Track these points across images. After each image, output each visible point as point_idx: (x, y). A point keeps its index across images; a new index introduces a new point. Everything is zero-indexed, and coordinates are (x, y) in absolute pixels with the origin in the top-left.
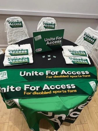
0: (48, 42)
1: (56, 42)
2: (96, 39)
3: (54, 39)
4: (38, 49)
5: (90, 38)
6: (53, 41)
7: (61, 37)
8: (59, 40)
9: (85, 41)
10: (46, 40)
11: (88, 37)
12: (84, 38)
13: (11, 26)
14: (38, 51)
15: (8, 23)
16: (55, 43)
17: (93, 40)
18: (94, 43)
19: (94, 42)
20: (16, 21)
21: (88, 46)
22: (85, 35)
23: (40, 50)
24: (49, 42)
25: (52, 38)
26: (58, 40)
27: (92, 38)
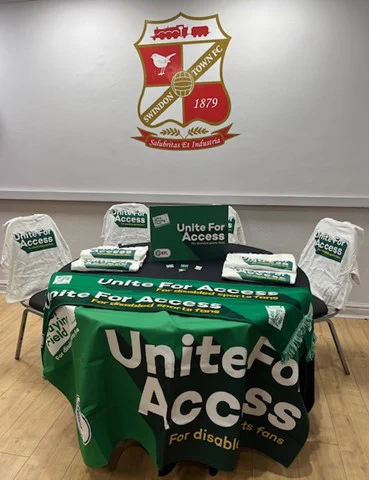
0: (186, 234)
1: (208, 237)
2: (345, 245)
3: (203, 228)
4: (161, 250)
5: (331, 243)
6: (201, 232)
7: (223, 226)
8: (218, 233)
9: (321, 257)
10: (181, 228)
11: (325, 243)
12: (316, 247)
13: (117, 222)
14: (162, 256)
15: (111, 216)
16: (205, 240)
17: (339, 247)
18: (341, 256)
19: (343, 253)
20: (132, 212)
21: (329, 270)
22: (317, 239)
23: (166, 253)
24: (190, 234)
25: (197, 226)
26: (213, 232)
27: (335, 245)
